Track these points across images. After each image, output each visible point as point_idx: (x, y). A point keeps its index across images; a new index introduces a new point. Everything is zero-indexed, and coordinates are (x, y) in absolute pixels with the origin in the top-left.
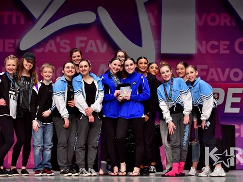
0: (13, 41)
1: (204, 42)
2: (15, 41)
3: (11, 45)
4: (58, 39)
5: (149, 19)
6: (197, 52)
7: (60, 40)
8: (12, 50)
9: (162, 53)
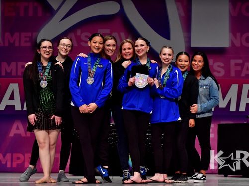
0: (30, 34)
1: (238, 35)
2: (32, 34)
3: (28, 39)
4: (79, 32)
5: (178, 9)
6: (230, 45)
7: (81, 33)
8: (29, 44)
9: (192, 46)
